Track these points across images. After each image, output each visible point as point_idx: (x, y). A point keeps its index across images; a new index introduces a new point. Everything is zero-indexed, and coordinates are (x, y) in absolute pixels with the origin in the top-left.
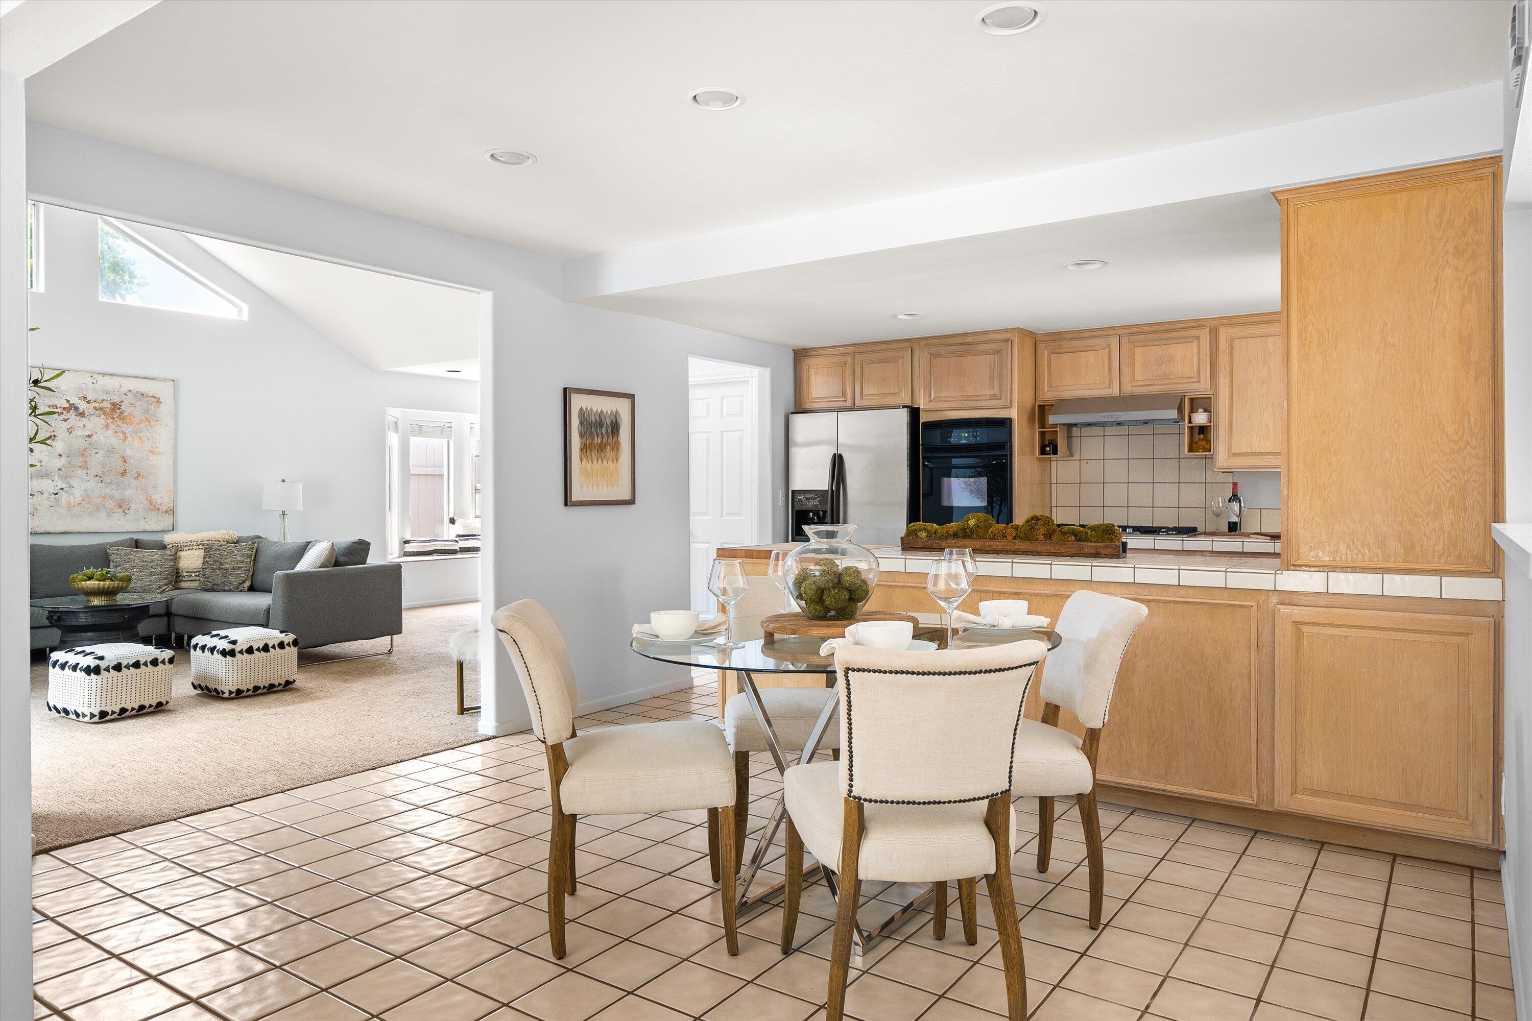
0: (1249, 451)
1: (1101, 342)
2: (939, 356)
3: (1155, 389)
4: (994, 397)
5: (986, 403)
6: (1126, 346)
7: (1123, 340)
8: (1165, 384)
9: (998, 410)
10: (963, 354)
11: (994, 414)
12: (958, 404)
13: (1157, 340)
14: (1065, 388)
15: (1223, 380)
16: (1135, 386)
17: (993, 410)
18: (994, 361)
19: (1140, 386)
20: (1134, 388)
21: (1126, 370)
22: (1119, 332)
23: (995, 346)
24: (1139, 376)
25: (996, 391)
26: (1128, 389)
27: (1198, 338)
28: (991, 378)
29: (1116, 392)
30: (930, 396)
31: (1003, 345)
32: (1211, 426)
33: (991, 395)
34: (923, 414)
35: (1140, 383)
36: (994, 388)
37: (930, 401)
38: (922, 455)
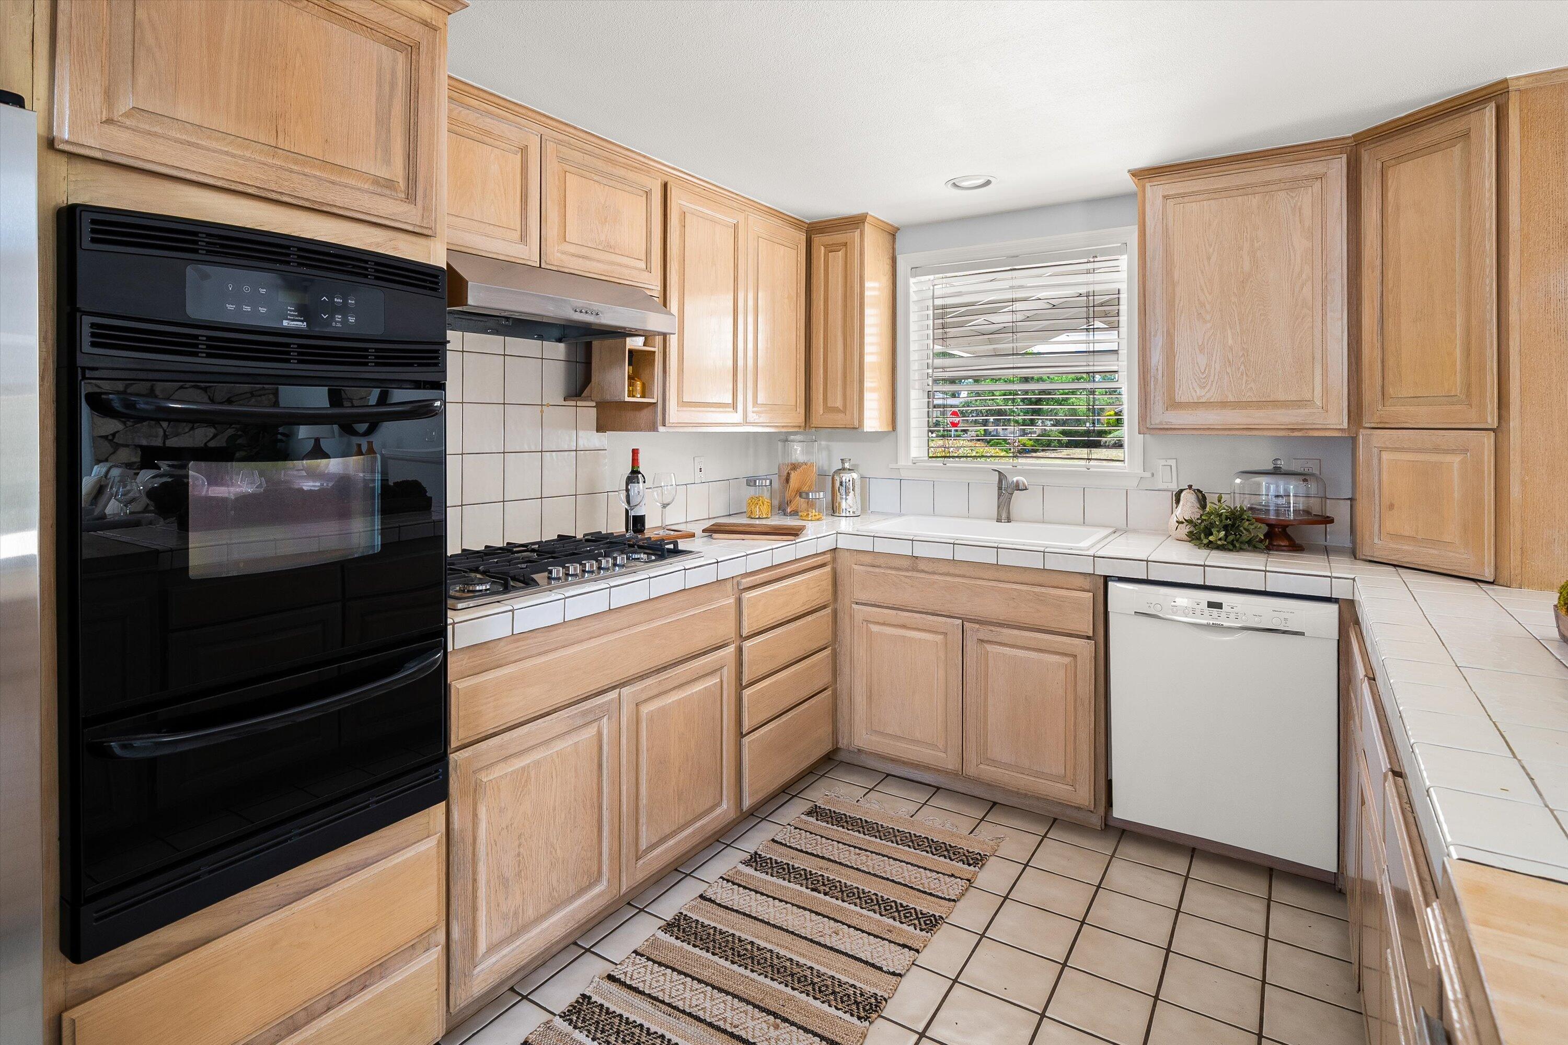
1: (514, 135)
4: (385, 188)
5: (362, 202)
6: (553, 165)
7: (550, 146)
8: (609, 263)
9: (394, 234)
12: (253, 174)
15: (673, 277)
16: (564, 253)
17: (378, 230)
18: (393, 72)
19: (573, 255)
20: (564, 257)
21: (553, 215)
22: (543, 128)
23: (397, 23)
24: (570, 233)
25: (396, 171)
26: (555, 255)
27: (645, 192)
28: (386, 120)
29: (532, 257)
30: (109, 96)
31: (418, 33)
32: (655, 352)
33: (376, 181)
34: (60, 166)
35: (572, 249)
36: (387, 161)
37: (109, 121)
38: (81, 361)
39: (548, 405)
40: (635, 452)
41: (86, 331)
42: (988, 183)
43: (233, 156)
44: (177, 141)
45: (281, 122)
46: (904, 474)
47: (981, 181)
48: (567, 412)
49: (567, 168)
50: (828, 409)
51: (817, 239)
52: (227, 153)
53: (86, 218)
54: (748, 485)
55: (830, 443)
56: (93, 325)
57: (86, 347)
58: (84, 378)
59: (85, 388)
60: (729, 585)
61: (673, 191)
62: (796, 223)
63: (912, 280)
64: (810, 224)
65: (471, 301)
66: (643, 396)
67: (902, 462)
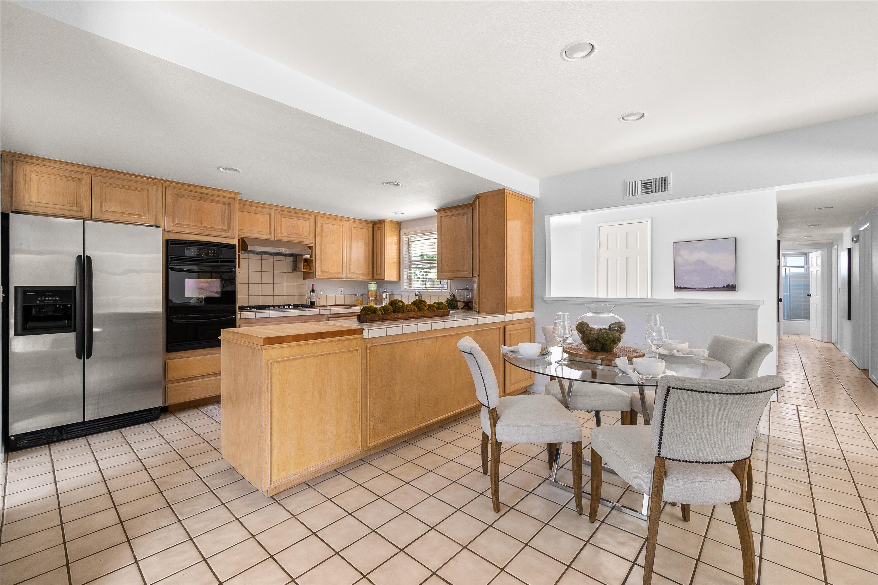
0: (328, 271)
1: (267, 211)
2: (182, 196)
3: (292, 239)
4: (224, 230)
5: (219, 233)
6: (278, 216)
7: (277, 212)
8: (296, 238)
9: (225, 238)
10: (201, 199)
11: (223, 241)
12: (197, 231)
13: (292, 216)
14: (245, 231)
15: (318, 240)
16: (282, 236)
17: (222, 238)
18: (225, 209)
19: (285, 237)
20: (282, 237)
21: (278, 228)
22: (275, 208)
23: (226, 200)
24: (284, 231)
25: (226, 227)
26: (279, 237)
27: (309, 219)
28: (223, 218)
29: (273, 238)
30: (173, 222)
31: (231, 201)
32: (313, 259)
33: (222, 229)
34: (166, 234)
35: (285, 235)
36: (224, 225)
37: (173, 226)
38: (169, 262)
39: (287, 272)
40: (313, 285)
41: (169, 258)
42: (403, 213)
43: (194, 228)
44: (184, 227)
45: (202, 222)
46: (402, 293)
47: (402, 213)
48: (293, 274)
49: (283, 216)
50: (378, 274)
51: (376, 226)
52: (193, 228)
53: (169, 241)
54: (356, 296)
55: (387, 285)
56: (170, 257)
57: (169, 261)
58: (170, 265)
59: (170, 266)
60: (325, 316)
61: (318, 218)
62: (368, 222)
63: (404, 237)
64: (374, 222)
65: (249, 250)
66: (310, 270)
67: (402, 290)
